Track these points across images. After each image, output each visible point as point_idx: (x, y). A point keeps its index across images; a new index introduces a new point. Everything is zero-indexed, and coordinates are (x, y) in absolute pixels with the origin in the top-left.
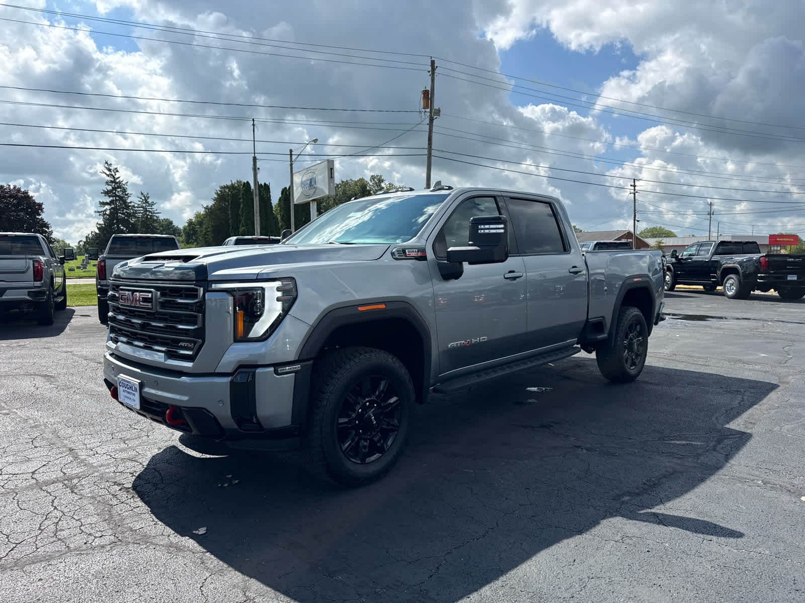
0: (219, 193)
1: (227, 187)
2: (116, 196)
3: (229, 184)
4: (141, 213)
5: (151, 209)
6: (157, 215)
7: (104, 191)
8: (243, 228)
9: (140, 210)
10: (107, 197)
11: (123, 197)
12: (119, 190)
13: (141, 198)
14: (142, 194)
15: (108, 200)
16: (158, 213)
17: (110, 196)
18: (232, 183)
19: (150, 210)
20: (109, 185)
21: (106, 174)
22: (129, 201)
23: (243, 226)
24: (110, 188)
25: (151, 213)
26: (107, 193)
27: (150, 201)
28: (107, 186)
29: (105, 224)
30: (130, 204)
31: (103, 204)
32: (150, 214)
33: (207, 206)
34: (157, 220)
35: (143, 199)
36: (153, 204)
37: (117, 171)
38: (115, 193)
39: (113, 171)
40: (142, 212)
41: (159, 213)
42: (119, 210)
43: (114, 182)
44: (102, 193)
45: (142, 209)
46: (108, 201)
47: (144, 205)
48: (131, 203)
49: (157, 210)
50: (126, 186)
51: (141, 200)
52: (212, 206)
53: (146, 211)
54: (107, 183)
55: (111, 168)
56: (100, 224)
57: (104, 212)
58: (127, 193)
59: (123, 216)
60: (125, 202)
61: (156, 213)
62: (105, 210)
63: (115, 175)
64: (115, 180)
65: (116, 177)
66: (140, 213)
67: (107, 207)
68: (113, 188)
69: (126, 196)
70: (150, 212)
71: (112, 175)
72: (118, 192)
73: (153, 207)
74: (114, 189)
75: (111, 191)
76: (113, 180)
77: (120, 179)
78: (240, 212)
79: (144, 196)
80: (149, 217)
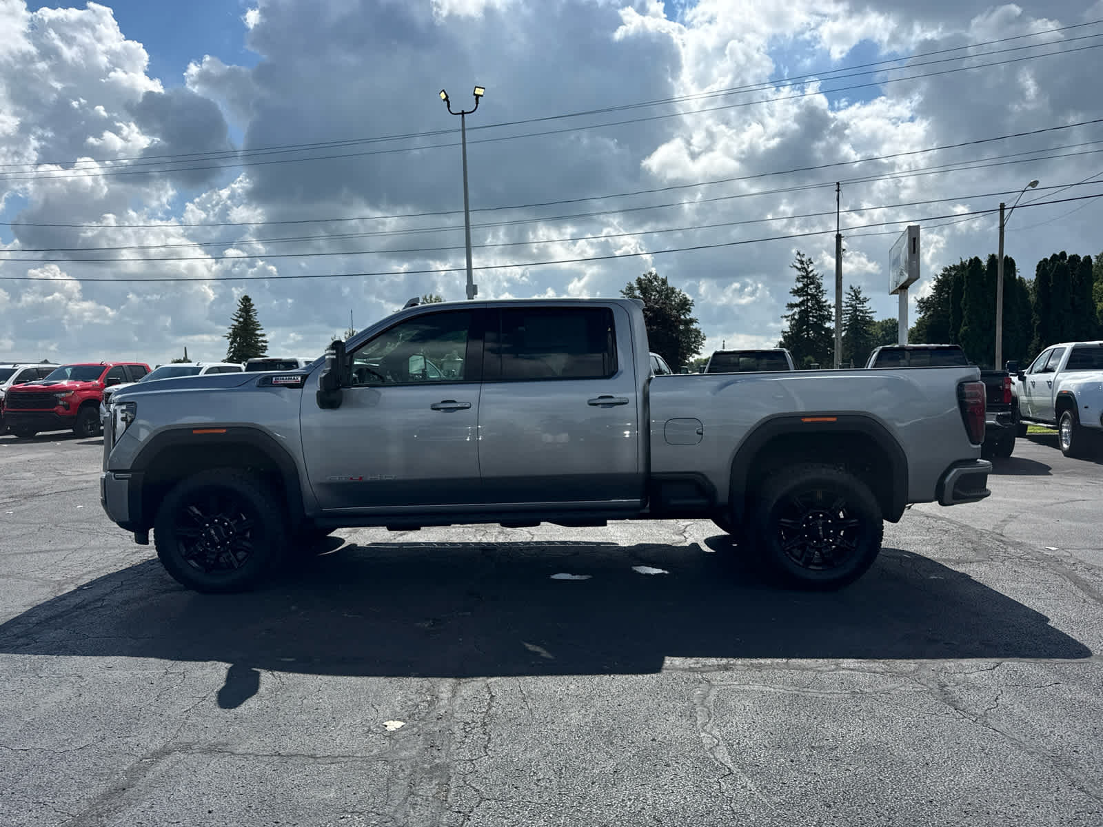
0: (940, 277)
1: (954, 268)
2: (808, 294)
3: (958, 263)
4: (850, 314)
5: (863, 307)
6: (870, 315)
7: (793, 289)
8: (966, 327)
9: (847, 310)
10: (797, 297)
11: (815, 296)
12: (812, 286)
13: (849, 294)
14: (852, 288)
15: (798, 300)
16: (871, 312)
17: (800, 296)
18: (962, 262)
19: (862, 309)
20: (799, 281)
21: (797, 268)
22: (823, 300)
23: (965, 325)
24: (800, 285)
25: (863, 313)
26: (796, 292)
27: (862, 296)
28: (797, 283)
29: (791, 332)
30: (825, 304)
31: (791, 306)
32: (861, 314)
33: (922, 299)
34: (870, 321)
35: (853, 294)
36: (865, 300)
37: (811, 263)
38: (807, 291)
39: (806, 263)
40: (850, 312)
41: (873, 312)
42: (810, 312)
43: (807, 277)
44: (791, 292)
45: (851, 308)
46: (797, 302)
47: (854, 303)
48: (826, 301)
49: (870, 308)
50: (820, 281)
51: (850, 296)
52: (928, 298)
53: (855, 310)
54: (798, 280)
55: (803, 259)
56: (786, 332)
57: (792, 316)
58: (821, 289)
59: (815, 320)
60: (818, 301)
61: (869, 313)
62: (794, 314)
63: (808, 267)
64: (807, 274)
65: (810, 270)
66: (847, 314)
67: (796, 310)
68: (804, 284)
69: (820, 294)
70: (861, 311)
71: (804, 268)
72: (811, 289)
73: (865, 304)
74: (806, 286)
75: (802, 289)
76: (804, 274)
77: (813, 272)
78: (962, 306)
79: (854, 291)
80: (859, 318)
